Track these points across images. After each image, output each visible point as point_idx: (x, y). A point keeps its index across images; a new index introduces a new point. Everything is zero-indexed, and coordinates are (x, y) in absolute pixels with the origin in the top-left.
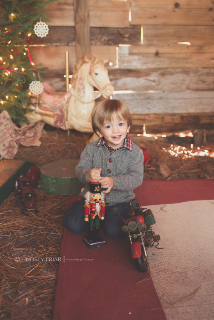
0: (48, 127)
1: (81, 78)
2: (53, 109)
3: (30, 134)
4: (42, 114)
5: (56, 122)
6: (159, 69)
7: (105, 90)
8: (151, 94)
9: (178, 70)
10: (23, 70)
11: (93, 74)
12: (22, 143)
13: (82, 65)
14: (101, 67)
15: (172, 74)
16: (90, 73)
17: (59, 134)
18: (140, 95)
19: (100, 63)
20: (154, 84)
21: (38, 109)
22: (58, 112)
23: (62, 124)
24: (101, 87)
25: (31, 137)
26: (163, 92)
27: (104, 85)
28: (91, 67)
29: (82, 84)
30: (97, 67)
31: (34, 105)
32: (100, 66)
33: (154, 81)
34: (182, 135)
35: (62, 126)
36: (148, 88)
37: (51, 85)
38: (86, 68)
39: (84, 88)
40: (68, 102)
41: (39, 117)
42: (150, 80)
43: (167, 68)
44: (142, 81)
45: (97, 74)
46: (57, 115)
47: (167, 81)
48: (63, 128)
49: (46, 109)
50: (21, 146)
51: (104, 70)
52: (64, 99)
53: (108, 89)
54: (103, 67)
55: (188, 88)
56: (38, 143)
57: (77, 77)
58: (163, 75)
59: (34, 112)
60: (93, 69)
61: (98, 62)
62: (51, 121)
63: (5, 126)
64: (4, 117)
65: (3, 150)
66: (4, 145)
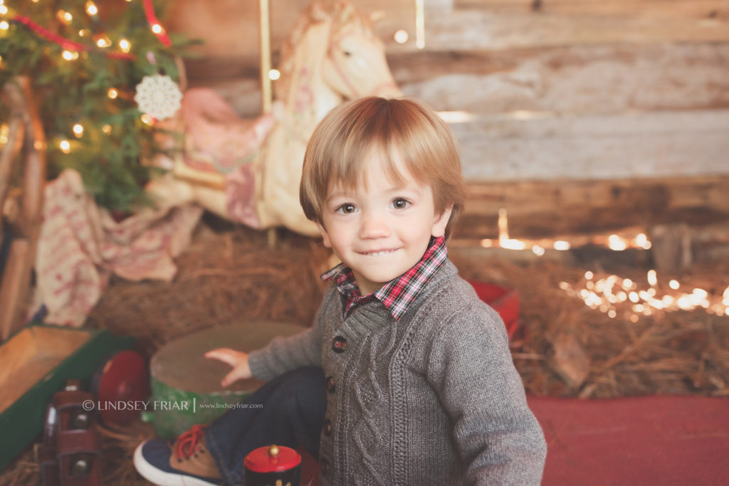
0: (210, 220)
1: (304, 72)
3: (150, 242)
4: (193, 182)
5: (231, 205)
6: (546, 49)
8: (523, 122)
9: (600, 51)
11: (338, 55)
12: (120, 271)
15: (581, 62)
16: (330, 53)
17: (237, 240)
18: (487, 126)
19: (358, 21)
20: (528, 93)
21: (181, 168)
22: (236, 175)
23: (248, 211)
24: (363, 93)
25: (151, 252)
26: (559, 114)
27: (370, 87)
28: (334, 32)
29: (306, 89)
30: (350, 33)
31: (168, 153)
32: (358, 30)
33: (530, 85)
34: (616, 244)
35: (249, 216)
36: (511, 105)
37: (228, 100)
39: (311, 100)
40: (265, 144)
41: (185, 192)
42: (517, 83)
43: (566, 47)
44: (493, 85)
45: (347, 54)
46: (234, 183)
47: (568, 84)
48: (252, 222)
49: (204, 167)
50: (114, 282)
51: (373, 41)
52: (255, 136)
54: (369, 33)
55: (632, 104)
56: (166, 271)
57: (293, 69)
58: (556, 65)
59: (168, 177)
60: (337, 38)
61: (351, 19)
62: (218, 202)
63: (69, 217)
64: (67, 190)
65: (57, 292)
66: (59, 277)
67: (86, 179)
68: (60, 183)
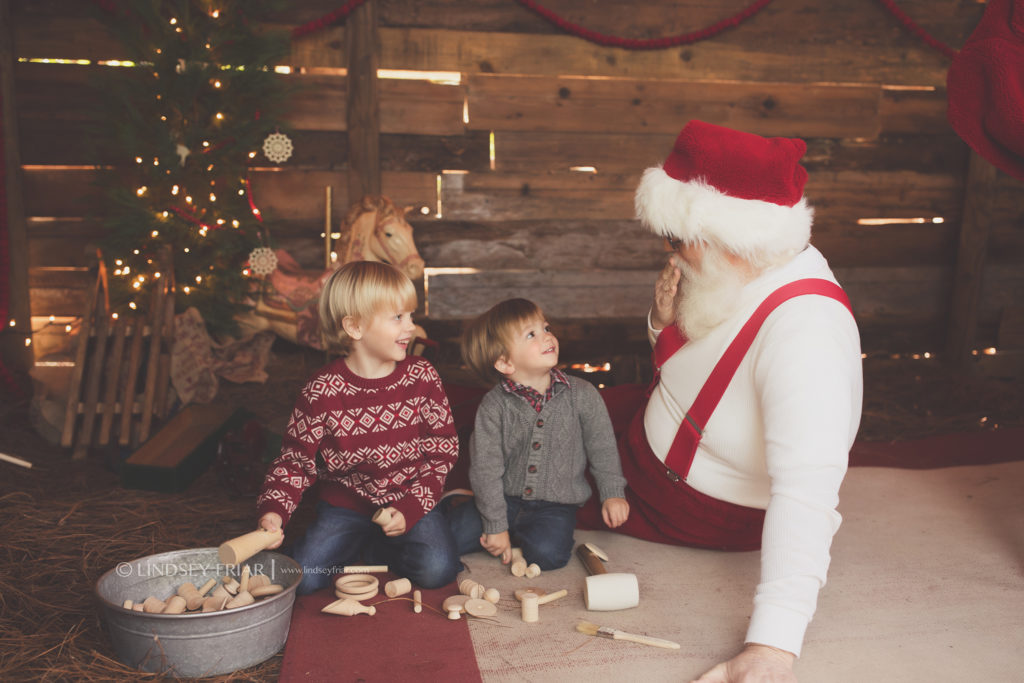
0: (281, 345)
1: (357, 243)
2: (295, 306)
3: (244, 359)
4: (269, 316)
5: (301, 334)
6: (532, 222)
7: (405, 268)
8: (516, 275)
9: (572, 225)
10: (236, 224)
11: (382, 235)
12: (227, 377)
13: (359, 215)
14: (399, 221)
15: (559, 233)
16: (376, 233)
18: (489, 278)
19: (395, 213)
20: (520, 254)
21: (262, 306)
22: (306, 312)
23: (314, 338)
24: (399, 261)
25: (245, 365)
26: (543, 270)
27: (403, 257)
28: (379, 219)
29: (358, 254)
30: (390, 222)
31: (255, 296)
32: (396, 219)
33: (521, 248)
34: (588, 369)
35: (315, 341)
36: (507, 262)
38: (367, 221)
41: (263, 323)
42: (511, 246)
43: (547, 221)
44: (494, 248)
45: (389, 235)
46: (304, 317)
47: (550, 250)
48: (317, 346)
49: (279, 305)
50: (224, 383)
51: (405, 226)
52: (321, 285)
53: (412, 266)
54: (403, 221)
55: (596, 264)
56: (262, 377)
57: (349, 239)
58: (540, 234)
59: (252, 312)
60: (381, 223)
61: (391, 212)
62: (291, 330)
63: (193, 339)
64: (191, 321)
65: (187, 390)
66: (189, 380)
67: (203, 313)
68: (186, 316)
